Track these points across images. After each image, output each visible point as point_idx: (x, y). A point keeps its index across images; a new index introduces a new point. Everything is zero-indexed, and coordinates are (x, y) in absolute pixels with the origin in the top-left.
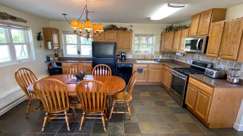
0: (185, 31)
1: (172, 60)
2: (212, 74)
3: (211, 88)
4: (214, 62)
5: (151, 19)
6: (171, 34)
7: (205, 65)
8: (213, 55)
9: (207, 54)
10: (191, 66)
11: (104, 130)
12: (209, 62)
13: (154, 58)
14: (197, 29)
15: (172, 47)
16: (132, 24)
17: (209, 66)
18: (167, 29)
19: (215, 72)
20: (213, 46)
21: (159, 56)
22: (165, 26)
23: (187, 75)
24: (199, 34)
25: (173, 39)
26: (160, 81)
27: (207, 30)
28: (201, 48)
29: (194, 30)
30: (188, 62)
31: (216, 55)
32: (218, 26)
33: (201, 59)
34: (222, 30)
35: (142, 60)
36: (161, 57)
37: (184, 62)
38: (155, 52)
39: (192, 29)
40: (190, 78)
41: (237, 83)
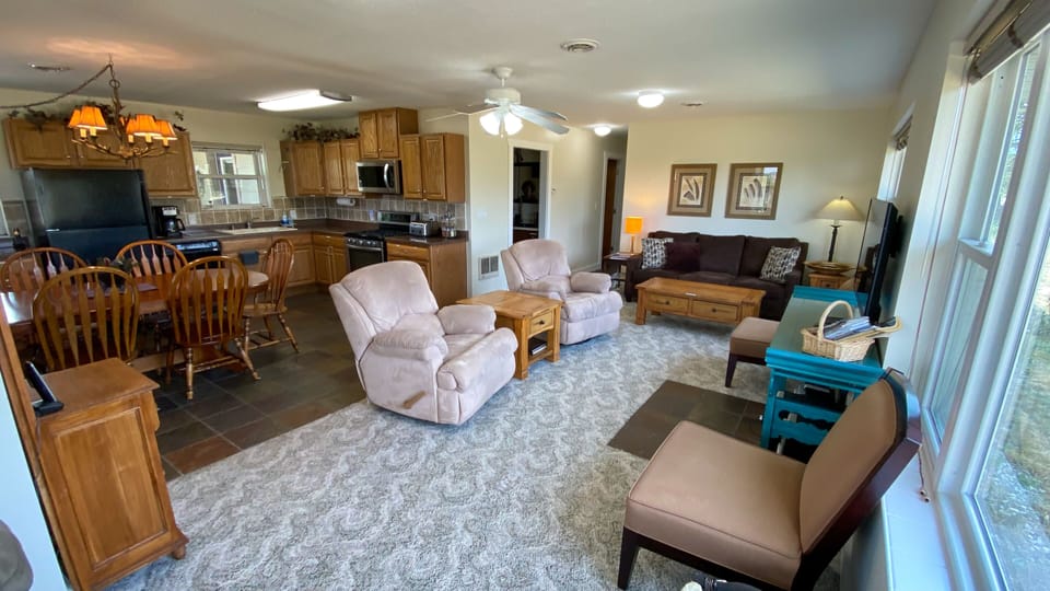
0: (351, 146)
1: (328, 220)
2: (421, 231)
3: (425, 250)
4: (420, 210)
5: (260, 105)
6: (313, 150)
7: (407, 218)
8: (415, 196)
9: (406, 195)
10: (381, 224)
11: (253, 377)
12: (412, 210)
13: (276, 219)
14: (374, 141)
15: (324, 183)
16: (179, 109)
17: (413, 218)
18: (295, 133)
19: (425, 225)
20: (411, 179)
21: (288, 214)
22: (290, 126)
23: (383, 240)
24: (381, 155)
25: (322, 162)
26: (313, 280)
27: (396, 149)
28: (393, 183)
29: (370, 144)
30: (372, 219)
31: (419, 196)
32: (410, 144)
33: (396, 209)
34: (418, 150)
35: (238, 226)
36: (294, 215)
37: (362, 220)
38: (276, 201)
39: (366, 143)
40: (388, 244)
41: (454, 238)
